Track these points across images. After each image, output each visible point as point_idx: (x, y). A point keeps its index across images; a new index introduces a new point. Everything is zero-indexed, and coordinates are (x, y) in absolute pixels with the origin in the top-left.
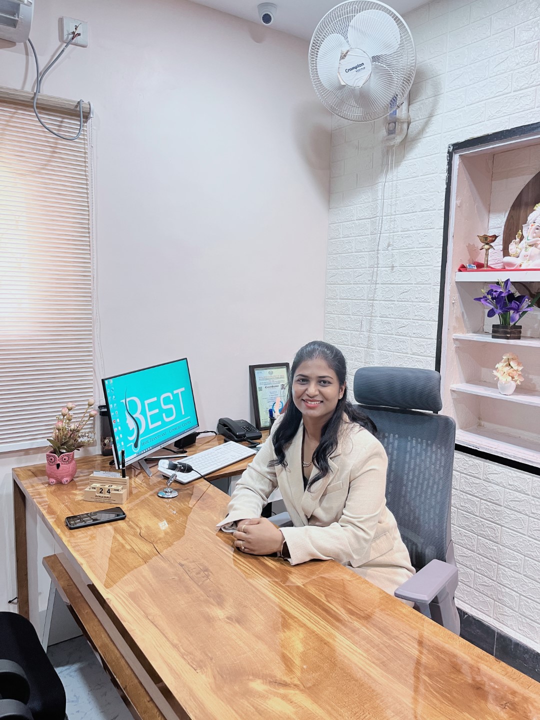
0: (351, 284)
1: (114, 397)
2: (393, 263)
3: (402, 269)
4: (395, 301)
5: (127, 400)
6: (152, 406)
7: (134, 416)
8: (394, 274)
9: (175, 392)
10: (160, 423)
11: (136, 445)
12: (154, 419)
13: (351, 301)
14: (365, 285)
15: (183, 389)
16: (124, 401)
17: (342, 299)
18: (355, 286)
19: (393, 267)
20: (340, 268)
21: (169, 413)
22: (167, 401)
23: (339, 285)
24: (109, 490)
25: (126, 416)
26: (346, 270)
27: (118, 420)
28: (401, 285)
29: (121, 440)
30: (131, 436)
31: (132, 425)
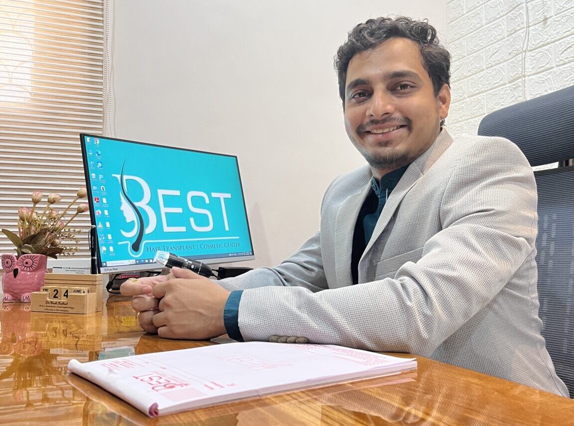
0: (483, 70)
1: (100, 164)
2: (546, 14)
3: (560, 16)
4: (553, 68)
5: (125, 177)
6: (170, 201)
7: (136, 204)
8: (548, 29)
9: (214, 195)
10: (183, 229)
11: (136, 247)
12: (173, 219)
13: (485, 94)
14: (504, 64)
15: (229, 196)
16: (119, 177)
17: (472, 96)
18: (489, 71)
19: (546, 19)
20: (465, 55)
21: (202, 220)
22: (198, 202)
23: (466, 79)
24: (67, 291)
25: (120, 199)
26: (474, 54)
27: (104, 200)
28: (561, 41)
29: (106, 231)
30: (129, 231)
31: (130, 215)
